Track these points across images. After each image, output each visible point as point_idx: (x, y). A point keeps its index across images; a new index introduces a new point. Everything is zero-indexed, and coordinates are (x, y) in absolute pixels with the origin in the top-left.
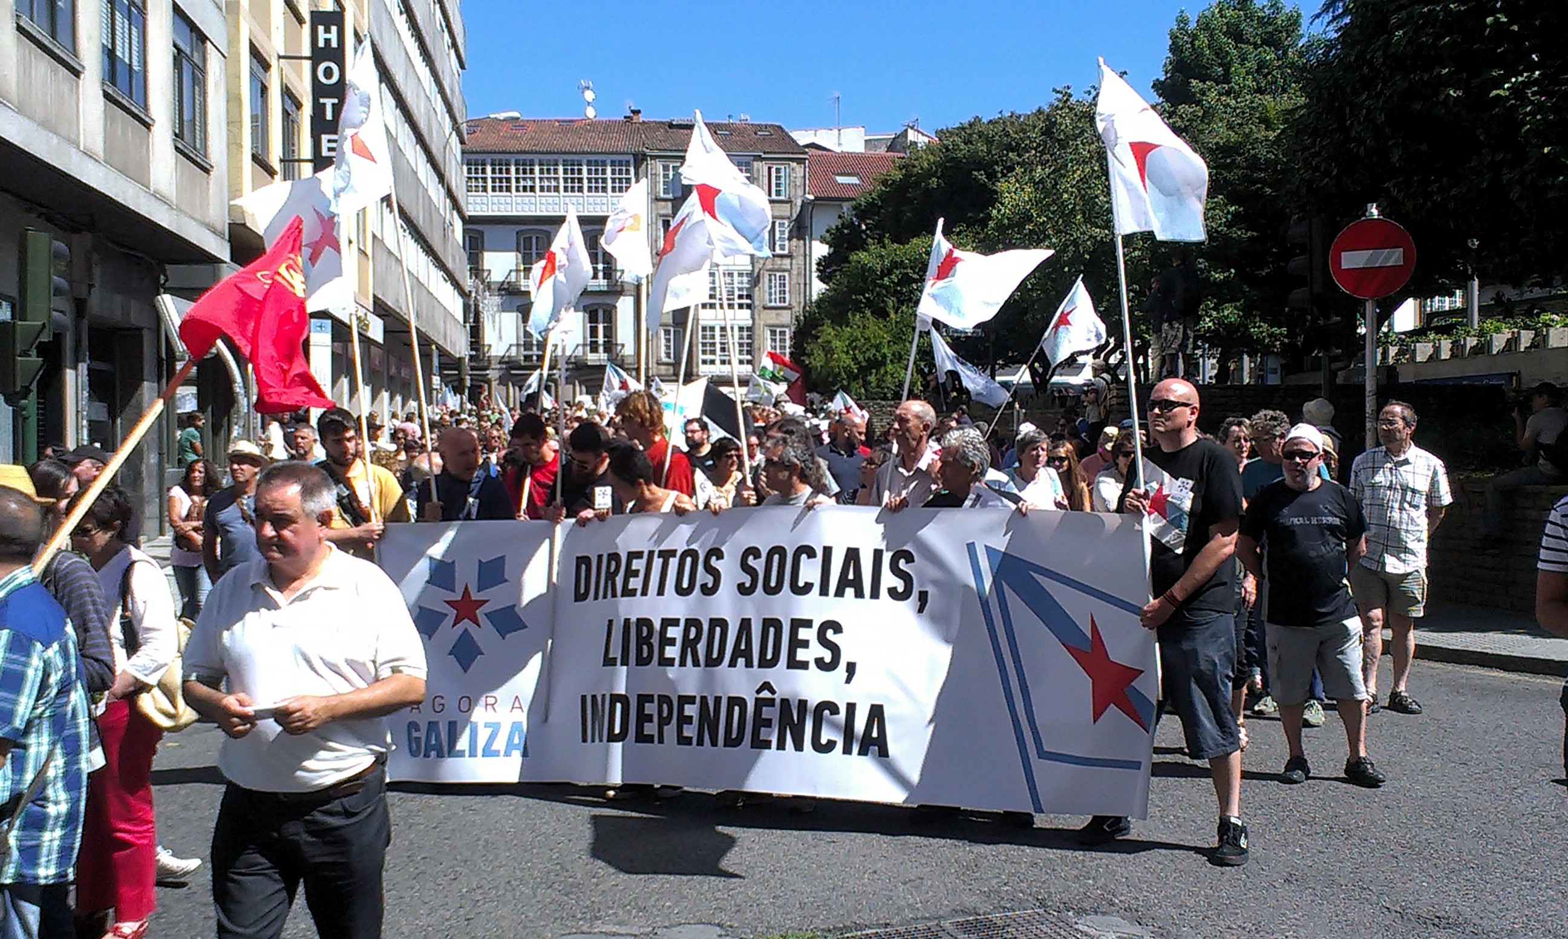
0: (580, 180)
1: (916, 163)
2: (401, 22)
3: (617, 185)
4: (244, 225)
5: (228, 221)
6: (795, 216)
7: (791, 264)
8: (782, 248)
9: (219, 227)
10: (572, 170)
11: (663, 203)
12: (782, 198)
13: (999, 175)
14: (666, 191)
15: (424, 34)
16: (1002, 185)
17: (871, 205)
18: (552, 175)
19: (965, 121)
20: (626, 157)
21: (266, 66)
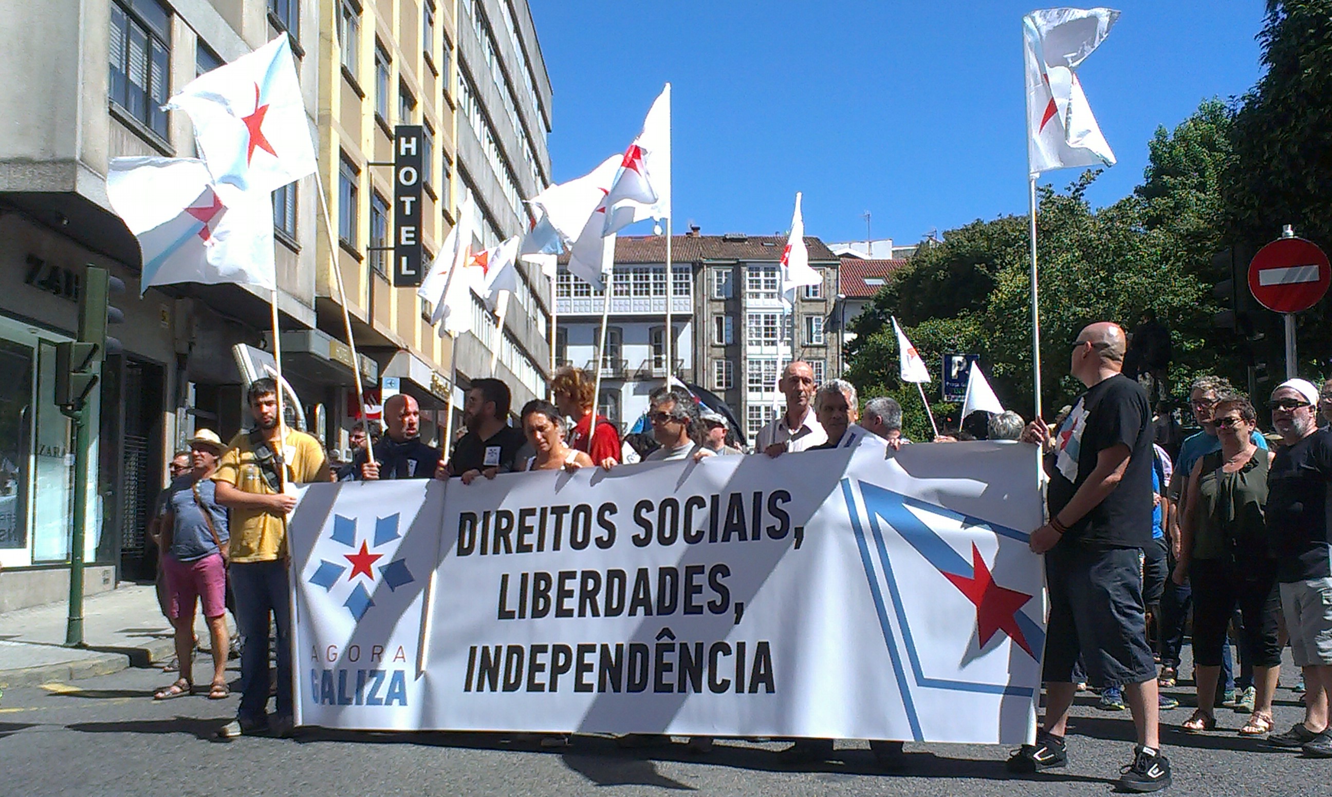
0: (648, 285)
1: (926, 259)
2: (490, 150)
3: (678, 289)
4: (330, 299)
5: (315, 295)
6: (829, 313)
7: (826, 354)
8: (818, 339)
9: (306, 299)
10: (641, 277)
11: (717, 304)
12: (818, 297)
13: (999, 267)
14: (719, 293)
15: (511, 159)
16: (1001, 276)
17: (890, 296)
18: (624, 281)
19: (969, 223)
20: (686, 266)
21: (357, 171)
